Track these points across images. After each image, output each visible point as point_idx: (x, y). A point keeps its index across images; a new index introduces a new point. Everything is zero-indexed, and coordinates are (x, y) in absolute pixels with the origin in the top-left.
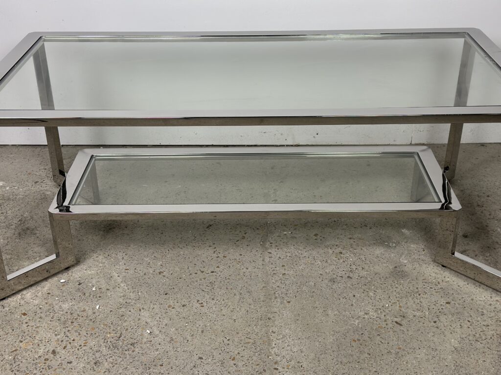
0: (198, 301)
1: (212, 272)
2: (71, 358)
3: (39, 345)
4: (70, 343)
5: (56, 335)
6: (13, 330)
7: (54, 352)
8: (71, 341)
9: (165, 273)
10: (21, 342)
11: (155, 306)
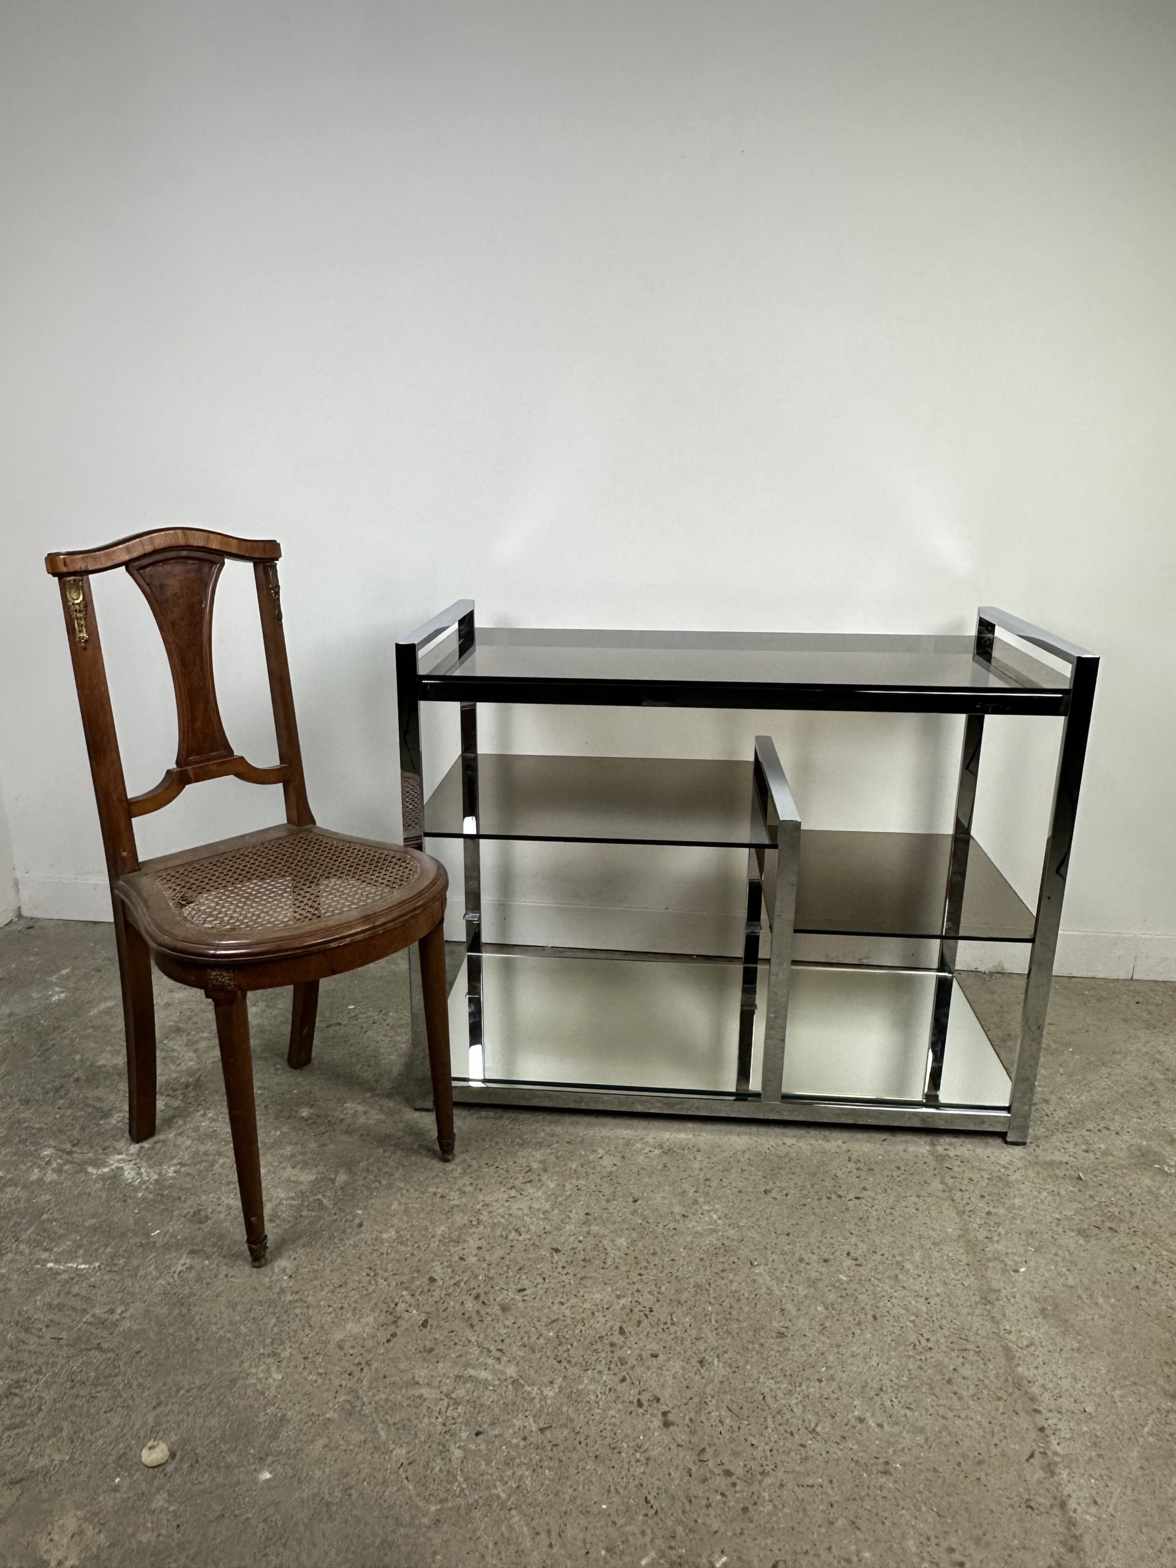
0: (848, 1254)
1: (857, 1198)
2: (655, 1347)
3: (593, 1314)
4: (646, 1315)
5: (618, 1297)
6: (544, 1279)
7: (622, 1331)
8: (647, 1313)
9: (774, 1194)
10: (563, 1304)
11: (775, 1256)
